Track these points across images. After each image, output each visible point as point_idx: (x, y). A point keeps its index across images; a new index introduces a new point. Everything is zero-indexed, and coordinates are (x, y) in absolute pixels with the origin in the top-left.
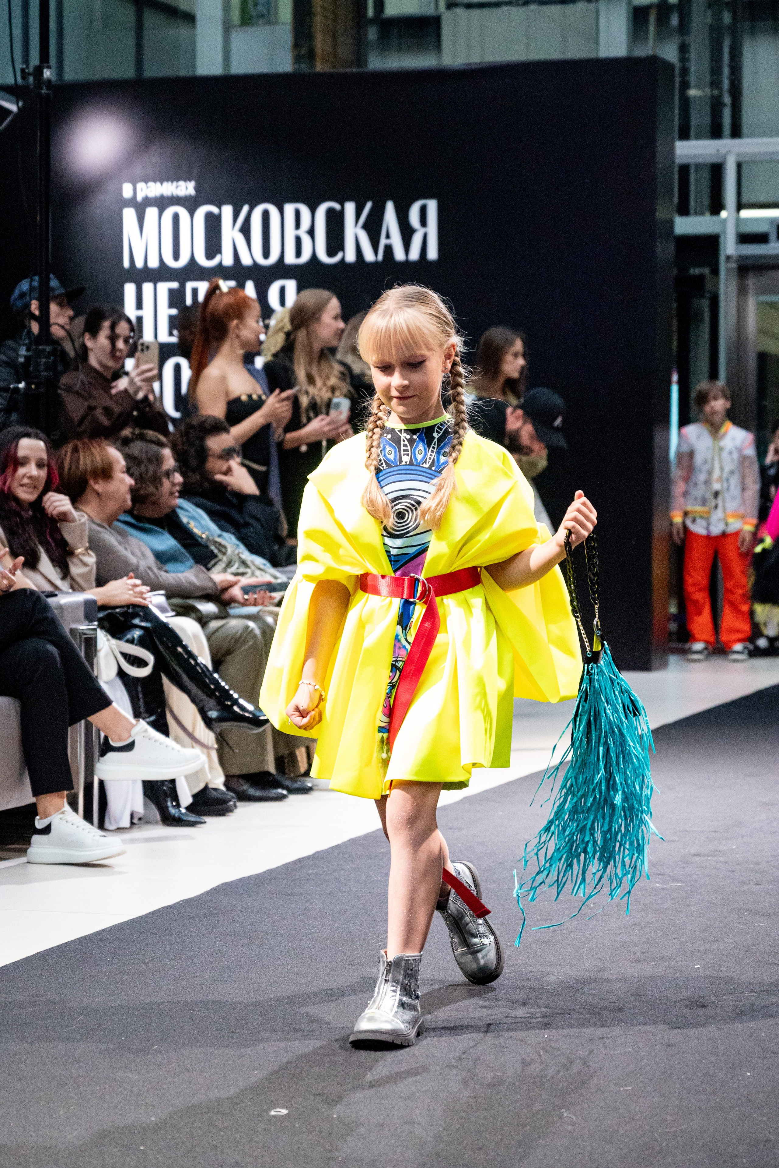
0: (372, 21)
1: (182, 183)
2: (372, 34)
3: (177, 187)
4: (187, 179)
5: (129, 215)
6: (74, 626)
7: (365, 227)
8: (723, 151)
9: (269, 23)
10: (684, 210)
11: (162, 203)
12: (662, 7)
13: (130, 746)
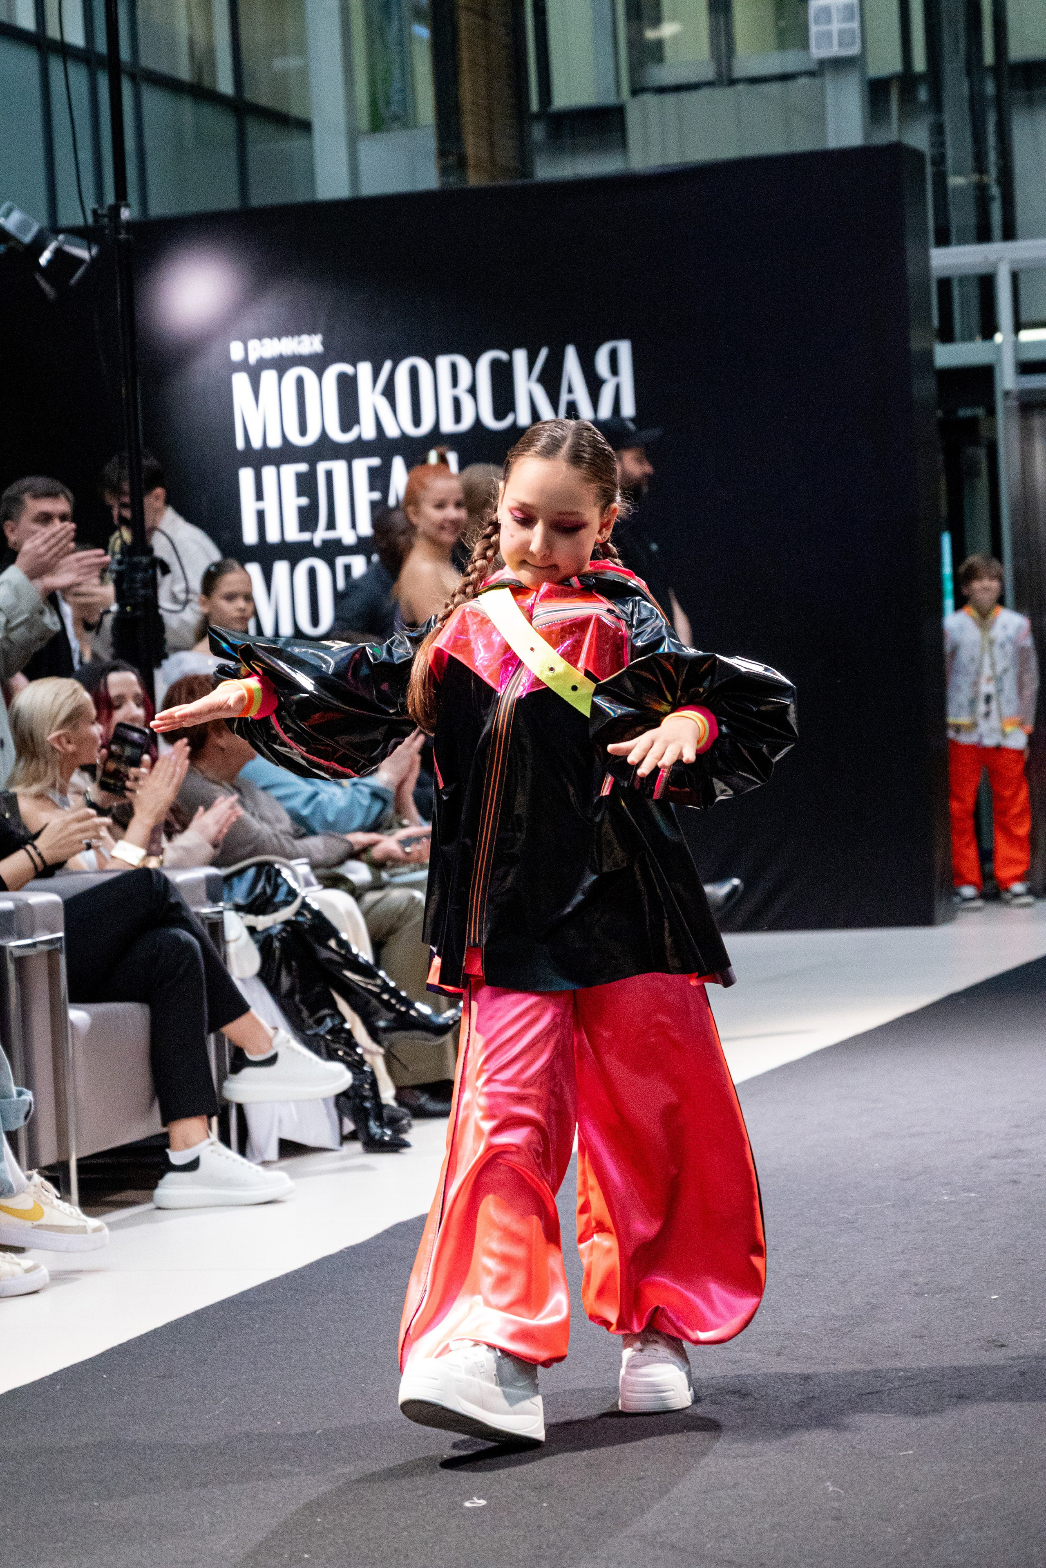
0: (537, 117)
1: (305, 338)
2: (538, 133)
3: (299, 343)
4: (312, 331)
5: (240, 382)
7: (541, 380)
8: (993, 258)
9: (406, 127)
10: (947, 335)
11: (282, 364)
12: (907, 78)
13: (272, 1060)
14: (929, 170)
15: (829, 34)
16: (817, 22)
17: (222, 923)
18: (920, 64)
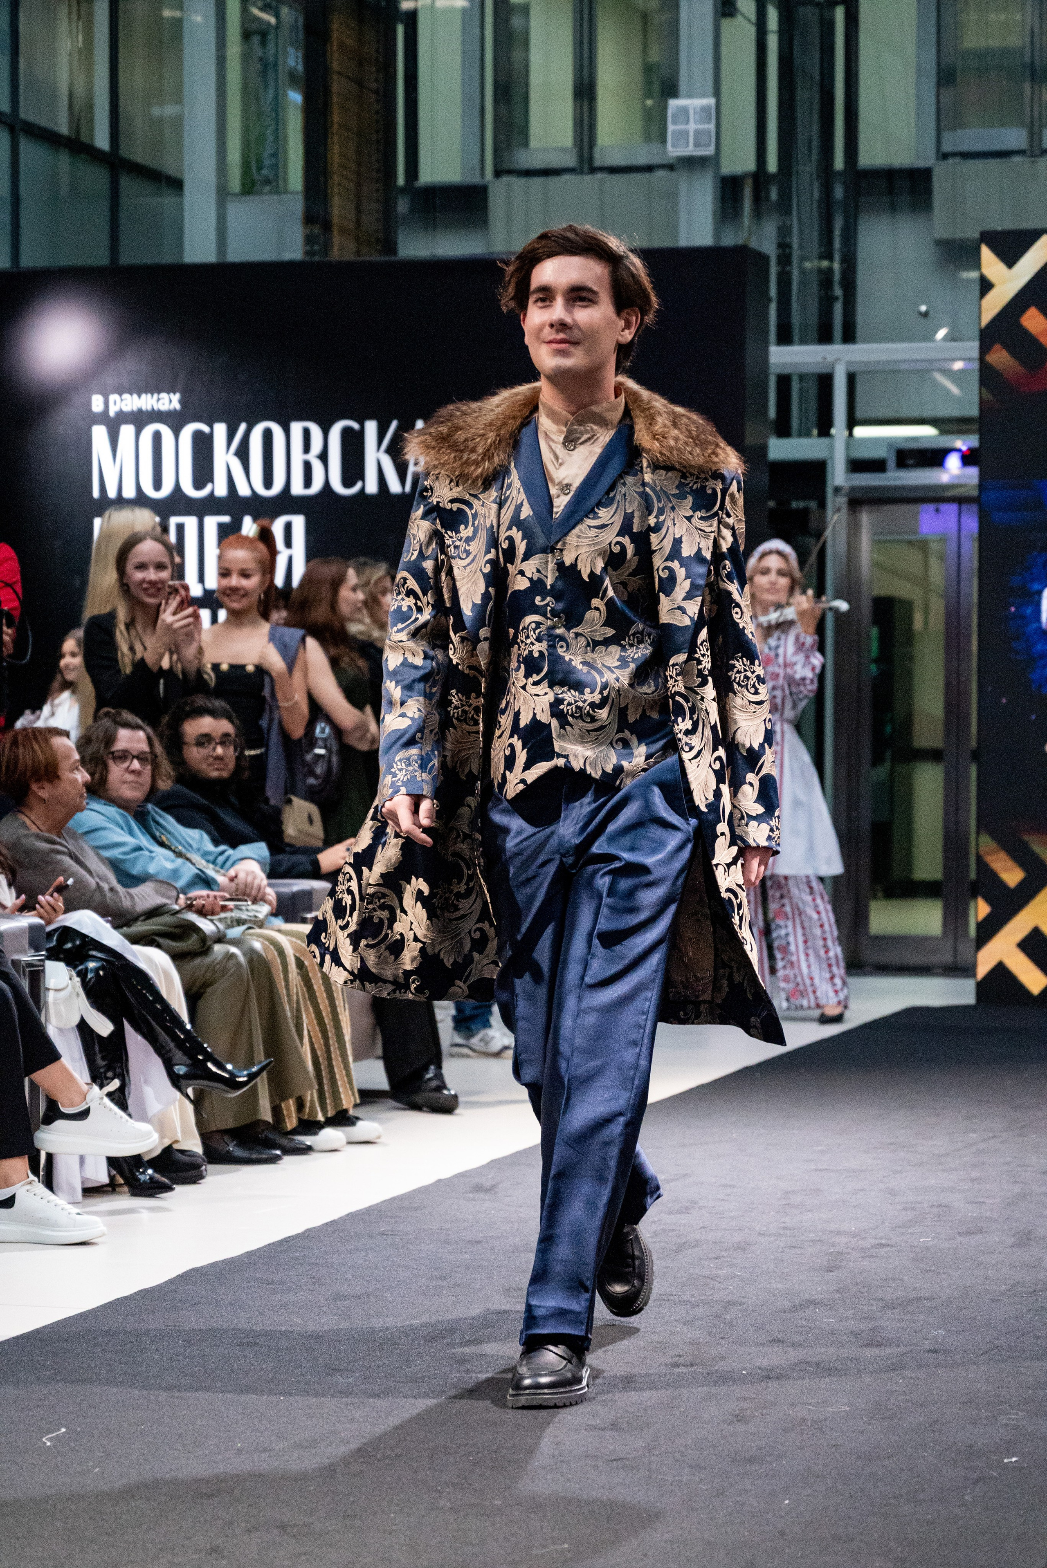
0: (403, 190)
1: (164, 395)
2: (402, 206)
3: (159, 399)
4: (171, 390)
5: (99, 434)
6: (16, 957)
7: (389, 451)
8: (830, 359)
9: (276, 191)
10: (783, 430)
11: (140, 419)
12: (760, 177)
13: (84, 1114)
14: (774, 270)
15: (687, 133)
16: (675, 123)
17: (43, 971)
18: (772, 166)
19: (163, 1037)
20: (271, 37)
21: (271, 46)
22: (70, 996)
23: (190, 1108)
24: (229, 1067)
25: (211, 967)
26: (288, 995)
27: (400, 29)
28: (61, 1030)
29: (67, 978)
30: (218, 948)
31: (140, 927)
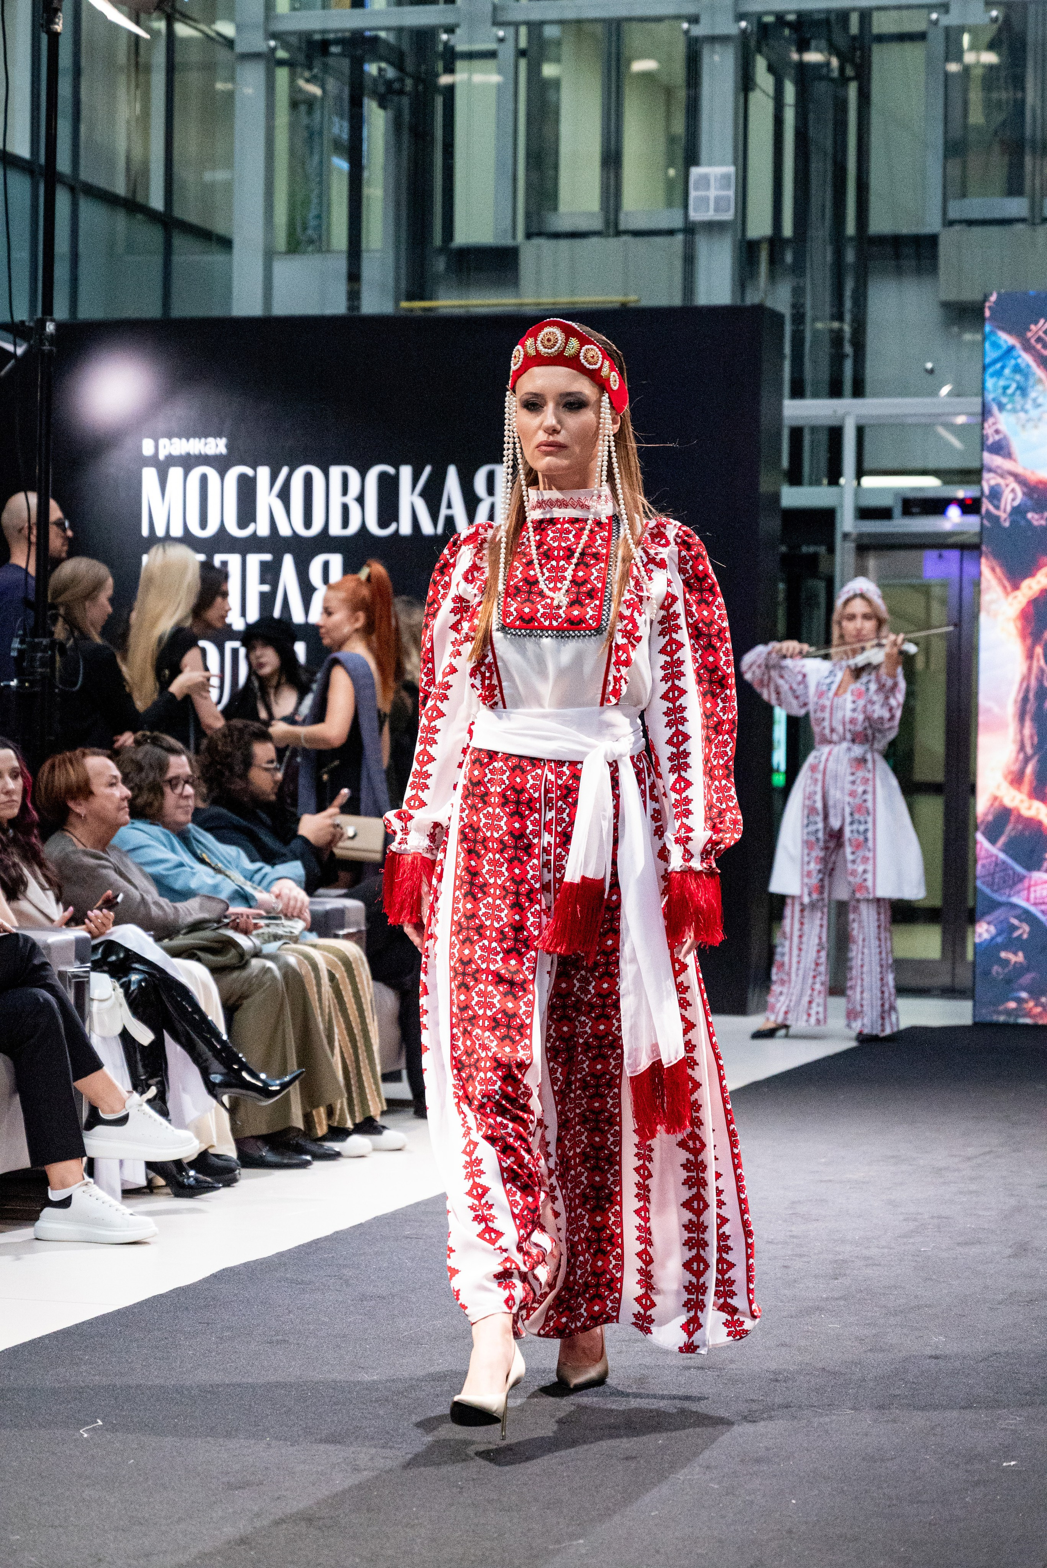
0: (439, 251)
1: (211, 440)
3: (206, 444)
4: (218, 435)
5: (149, 476)
7: (423, 494)
8: (840, 412)
9: (320, 251)
10: (795, 478)
11: (188, 462)
12: (776, 241)
13: (123, 1120)
14: (788, 328)
15: (707, 199)
16: (696, 189)
17: (88, 982)
18: (788, 231)
19: (202, 1046)
20: (317, 106)
21: (317, 115)
22: (112, 1007)
23: (225, 1116)
24: (263, 1076)
25: (248, 980)
26: (321, 1008)
27: (439, 101)
28: (104, 1039)
29: (111, 989)
30: (255, 963)
31: (181, 941)
